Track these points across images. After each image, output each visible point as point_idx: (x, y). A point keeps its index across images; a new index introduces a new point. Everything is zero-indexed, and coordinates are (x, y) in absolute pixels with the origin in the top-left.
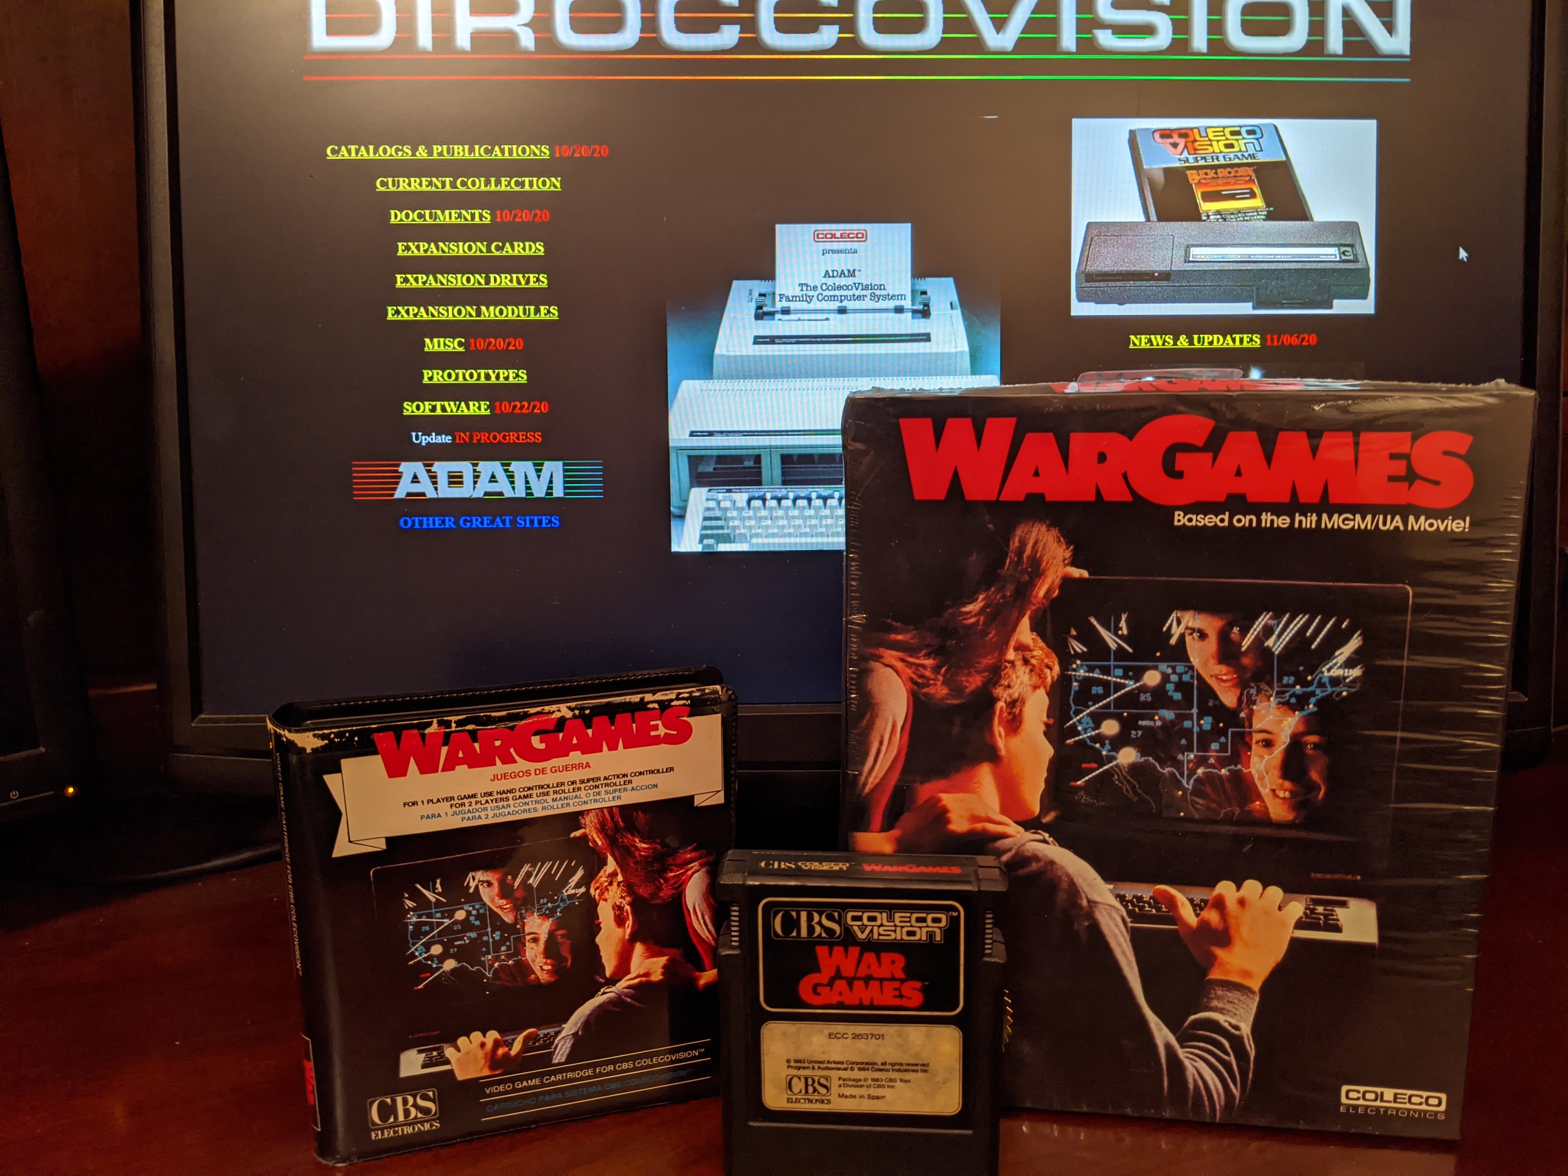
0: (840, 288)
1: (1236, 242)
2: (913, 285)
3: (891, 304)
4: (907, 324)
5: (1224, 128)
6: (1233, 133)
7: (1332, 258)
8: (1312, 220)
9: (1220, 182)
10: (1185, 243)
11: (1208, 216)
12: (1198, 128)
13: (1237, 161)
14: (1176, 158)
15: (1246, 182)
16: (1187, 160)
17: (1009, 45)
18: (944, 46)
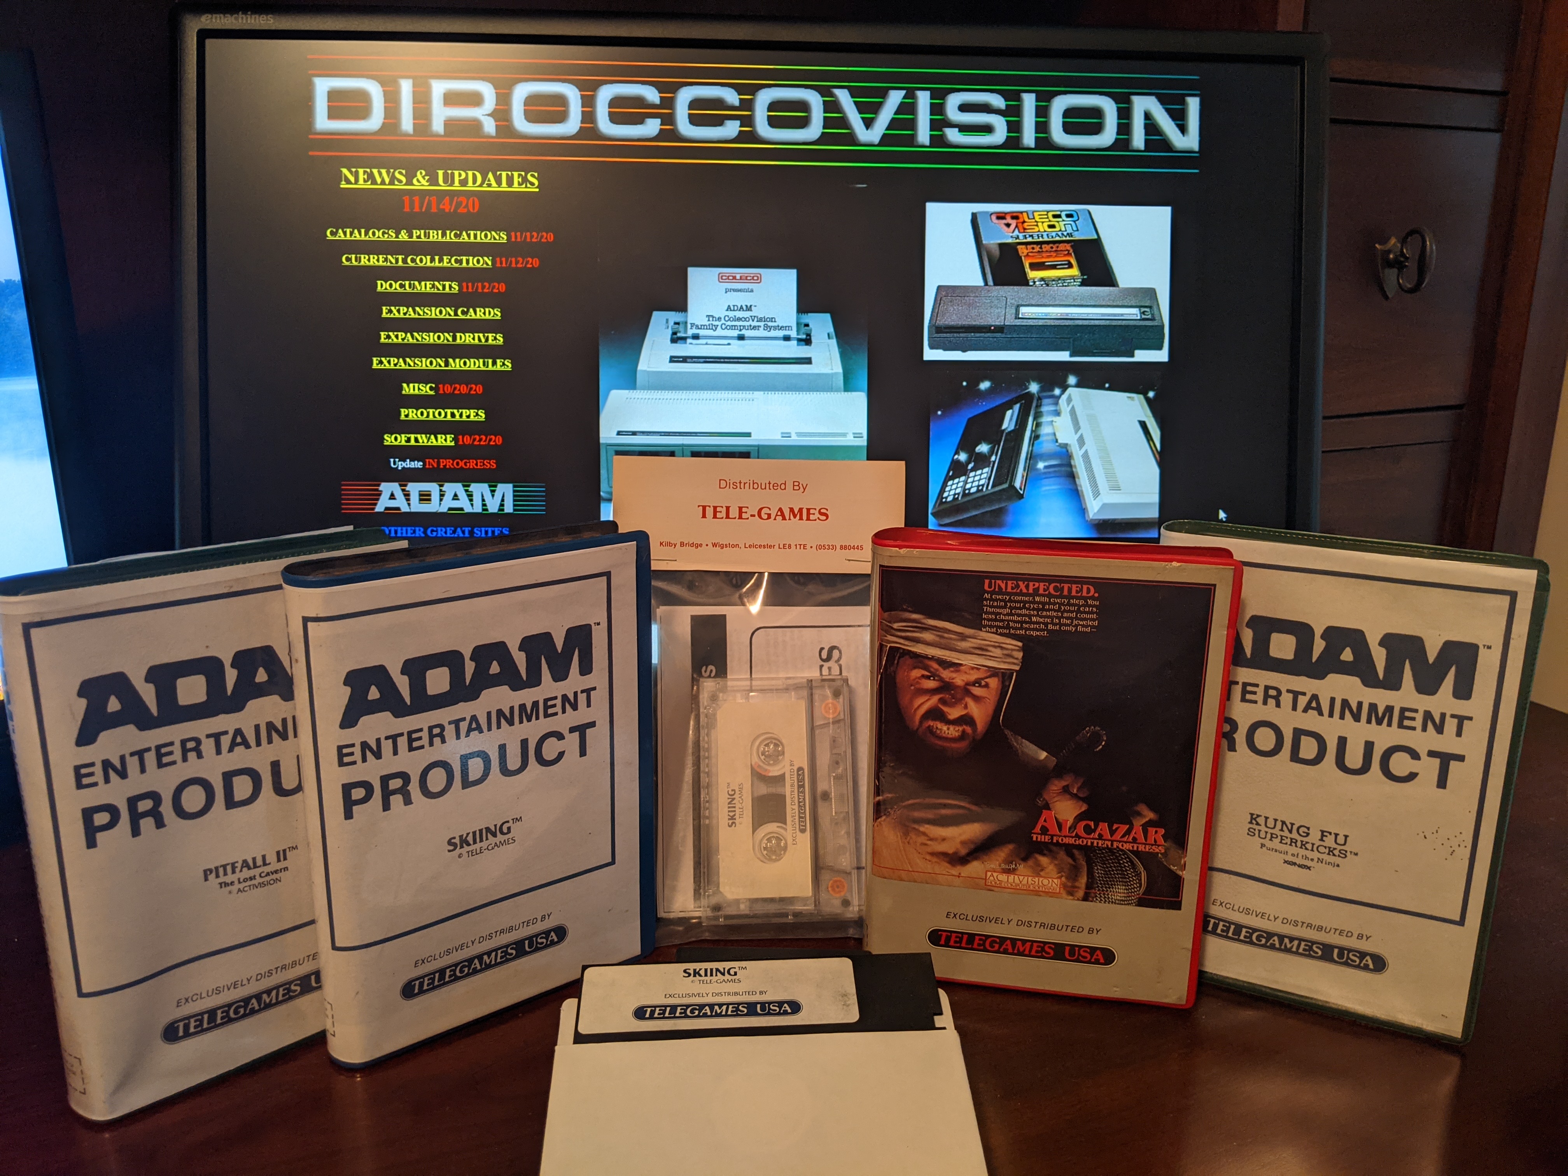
0: (739, 319)
1: (1057, 302)
2: (798, 319)
3: (781, 334)
4: (793, 350)
5: (1048, 212)
6: (1055, 216)
7: (1134, 317)
8: (1118, 286)
9: (1044, 255)
10: (1016, 303)
11: (1034, 282)
12: (1027, 212)
13: (1058, 239)
14: (1008, 236)
15: (1065, 255)
16: (1018, 238)
17: (876, 140)
18: (824, 139)
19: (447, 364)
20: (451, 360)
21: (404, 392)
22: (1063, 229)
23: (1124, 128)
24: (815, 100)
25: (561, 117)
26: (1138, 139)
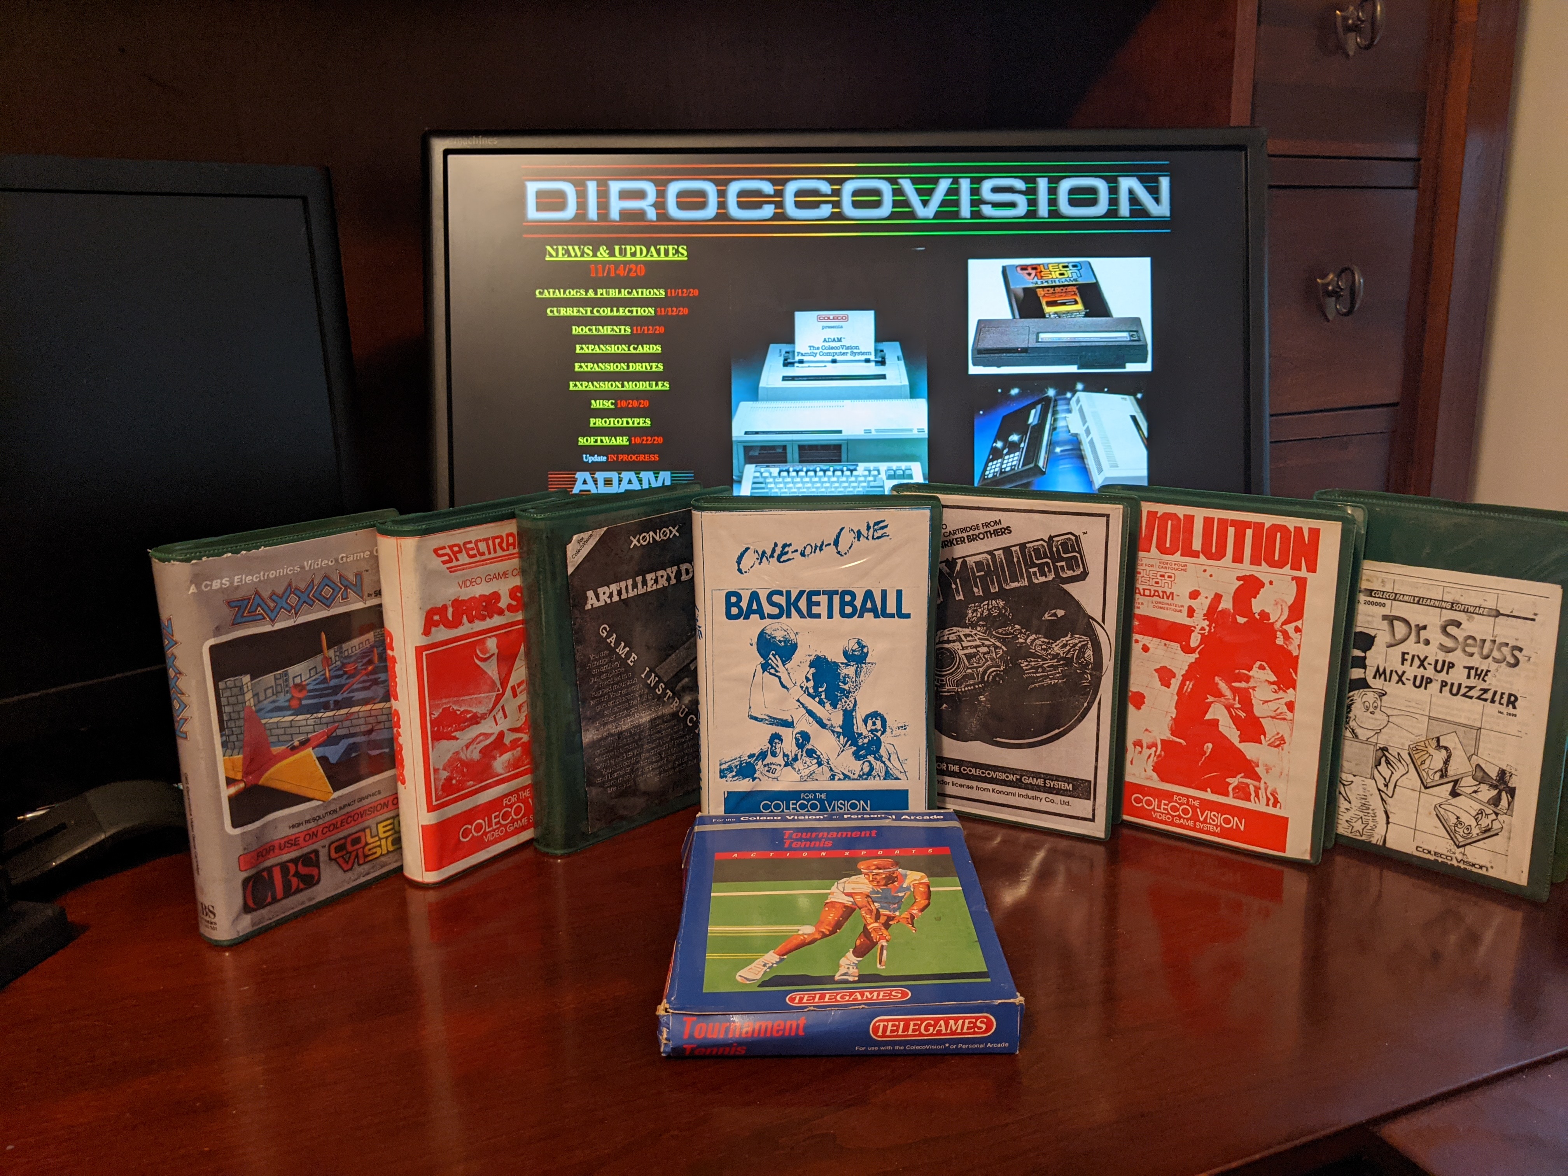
0: (832, 348)
1: (1067, 330)
2: (875, 346)
3: (863, 357)
4: (872, 369)
5: (1059, 264)
6: (1064, 267)
7: (1125, 339)
8: (1112, 316)
9: (1057, 295)
10: (1036, 331)
11: (1050, 315)
12: (1043, 264)
13: (1066, 283)
14: (1030, 282)
15: (1072, 295)
16: (1037, 283)
17: (931, 215)
18: (893, 216)
19: (623, 386)
20: (626, 383)
21: (592, 407)
22: (1070, 276)
23: (1114, 201)
24: (886, 188)
25: (703, 206)
26: (1124, 209)
